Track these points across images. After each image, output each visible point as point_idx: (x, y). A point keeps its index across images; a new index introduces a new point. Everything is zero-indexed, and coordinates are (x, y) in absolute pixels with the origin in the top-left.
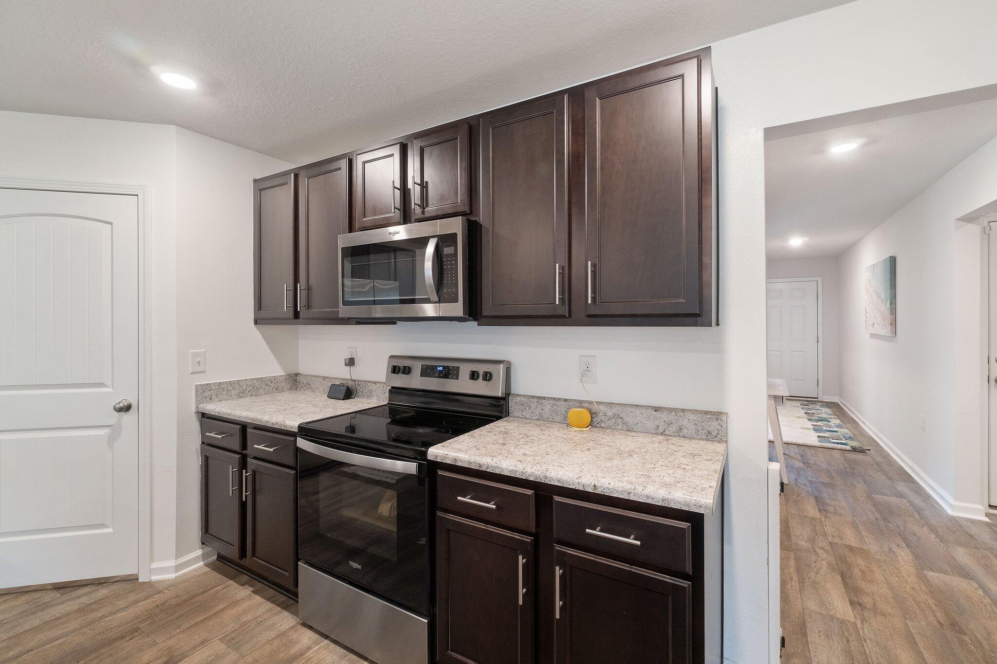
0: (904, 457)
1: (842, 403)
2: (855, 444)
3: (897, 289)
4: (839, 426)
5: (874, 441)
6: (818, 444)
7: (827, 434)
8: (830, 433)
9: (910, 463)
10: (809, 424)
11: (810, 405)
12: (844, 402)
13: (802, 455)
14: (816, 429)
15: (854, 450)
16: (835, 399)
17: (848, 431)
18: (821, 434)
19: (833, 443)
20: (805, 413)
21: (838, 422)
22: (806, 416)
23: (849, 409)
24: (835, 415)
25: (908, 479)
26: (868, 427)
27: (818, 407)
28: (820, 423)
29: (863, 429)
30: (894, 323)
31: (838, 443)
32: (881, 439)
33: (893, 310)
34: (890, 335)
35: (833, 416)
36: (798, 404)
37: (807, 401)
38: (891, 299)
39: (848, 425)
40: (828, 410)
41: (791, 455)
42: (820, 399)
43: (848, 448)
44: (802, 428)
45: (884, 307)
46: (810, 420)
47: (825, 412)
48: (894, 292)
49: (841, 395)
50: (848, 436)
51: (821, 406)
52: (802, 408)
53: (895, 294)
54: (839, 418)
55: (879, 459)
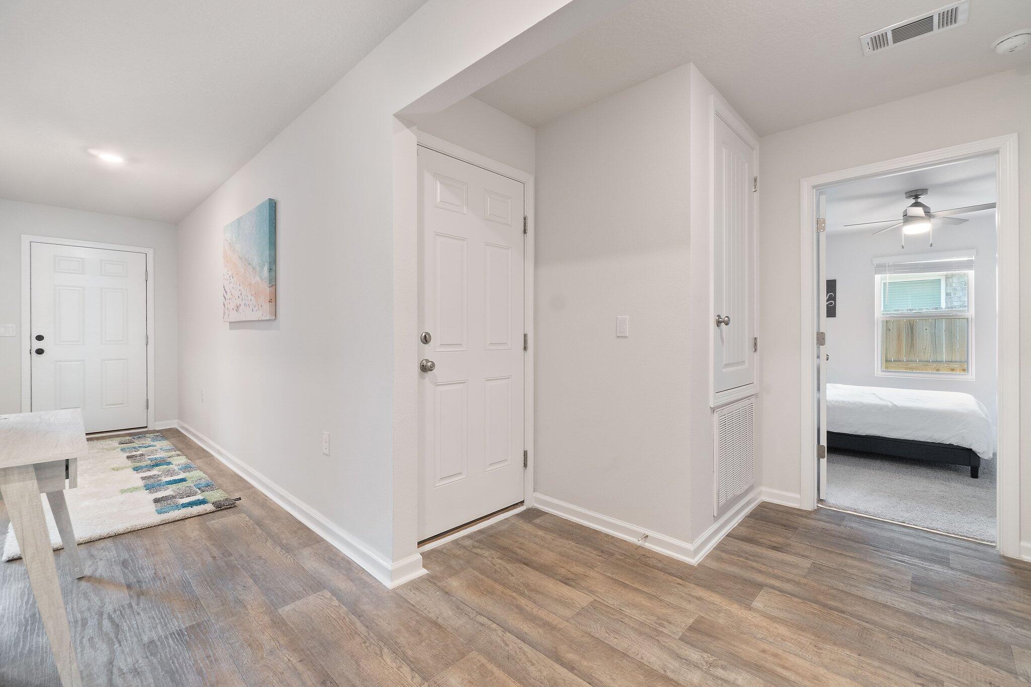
0: (292, 498)
1: (182, 427)
2: (217, 495)
3: (278, 250)
4: (186, 468)
5: (241, 479)
6: (157, 519)
7: (169, 491)
8: (174, 486)
9: (304, 506)
10: (136, 479)
11: (136, 441)
12: (186, 426)
13: (125, 564)
14: (151, 486)
15: (220, 507)
16: (173, 424)
17: (204, 475)
18: (160, 495)
19: (185, 506)
20: (128, 457)
21: (182, 460)
22: (129, 463)
23: (194, 435)
24: (177, 449)
25: (310, 538)
26: (227, 458)
27: (148, 441)
28: (155, 472)
29: (220, 463)
30: (273, 299)
31: (191, 504)
32: (250, 475)
33: (273, 281)
34: (268, 318)
35: (173, 453)
36: (115, 443)
37: (130, 435)
38: (270, 263)
39: (197, 461)
40: (165, 444)
41: (98, 574)
42: (150, 428)
43: (209, 507)
44: (123, 491)
45: (258, 278)
46: (136, 469)
47: (160, 448)
48: (273, 254)
49: (181, 416)
50: (203, 482)
51: (153, 440)
52: (122, 450)
53: (275, 256)
54: (184, 454)
55: (257, 512)
